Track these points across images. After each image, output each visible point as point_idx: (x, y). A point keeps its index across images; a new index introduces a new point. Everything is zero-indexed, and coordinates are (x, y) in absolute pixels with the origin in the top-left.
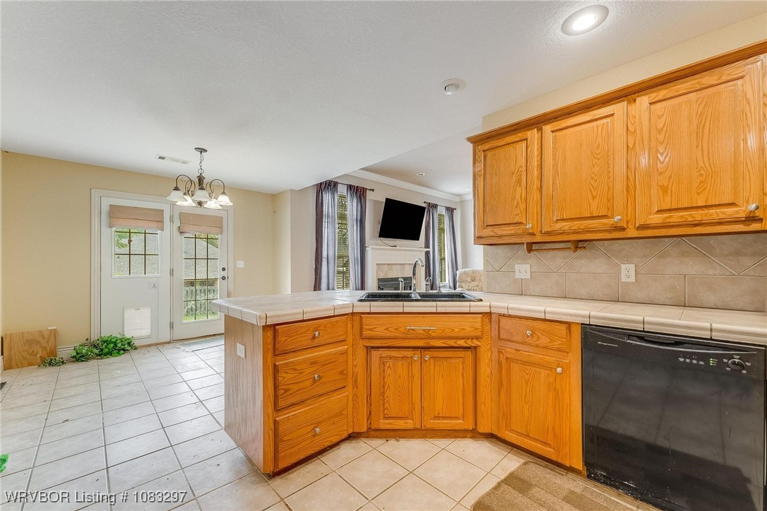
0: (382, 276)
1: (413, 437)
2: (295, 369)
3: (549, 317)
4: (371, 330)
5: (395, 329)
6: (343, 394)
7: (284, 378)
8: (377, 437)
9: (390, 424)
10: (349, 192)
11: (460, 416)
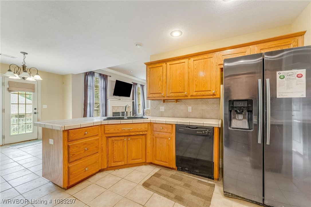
0: (114, 111)
1: (124, 168)
2: (77, 147)
3: (167, 123)
4: (108, 130)
5: (117, 130)
6: (97, 155)
7: (72, 150)
8: (111, 170)
9: (116, 164)
10: (100, 77)
11: (141, 158)
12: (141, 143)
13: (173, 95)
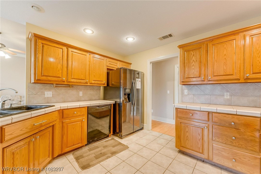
3: (81, 106)
12: (48, 137)
13: (75, 81)
